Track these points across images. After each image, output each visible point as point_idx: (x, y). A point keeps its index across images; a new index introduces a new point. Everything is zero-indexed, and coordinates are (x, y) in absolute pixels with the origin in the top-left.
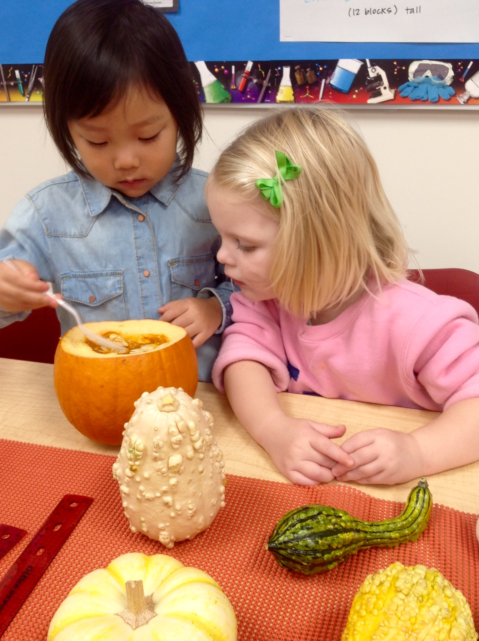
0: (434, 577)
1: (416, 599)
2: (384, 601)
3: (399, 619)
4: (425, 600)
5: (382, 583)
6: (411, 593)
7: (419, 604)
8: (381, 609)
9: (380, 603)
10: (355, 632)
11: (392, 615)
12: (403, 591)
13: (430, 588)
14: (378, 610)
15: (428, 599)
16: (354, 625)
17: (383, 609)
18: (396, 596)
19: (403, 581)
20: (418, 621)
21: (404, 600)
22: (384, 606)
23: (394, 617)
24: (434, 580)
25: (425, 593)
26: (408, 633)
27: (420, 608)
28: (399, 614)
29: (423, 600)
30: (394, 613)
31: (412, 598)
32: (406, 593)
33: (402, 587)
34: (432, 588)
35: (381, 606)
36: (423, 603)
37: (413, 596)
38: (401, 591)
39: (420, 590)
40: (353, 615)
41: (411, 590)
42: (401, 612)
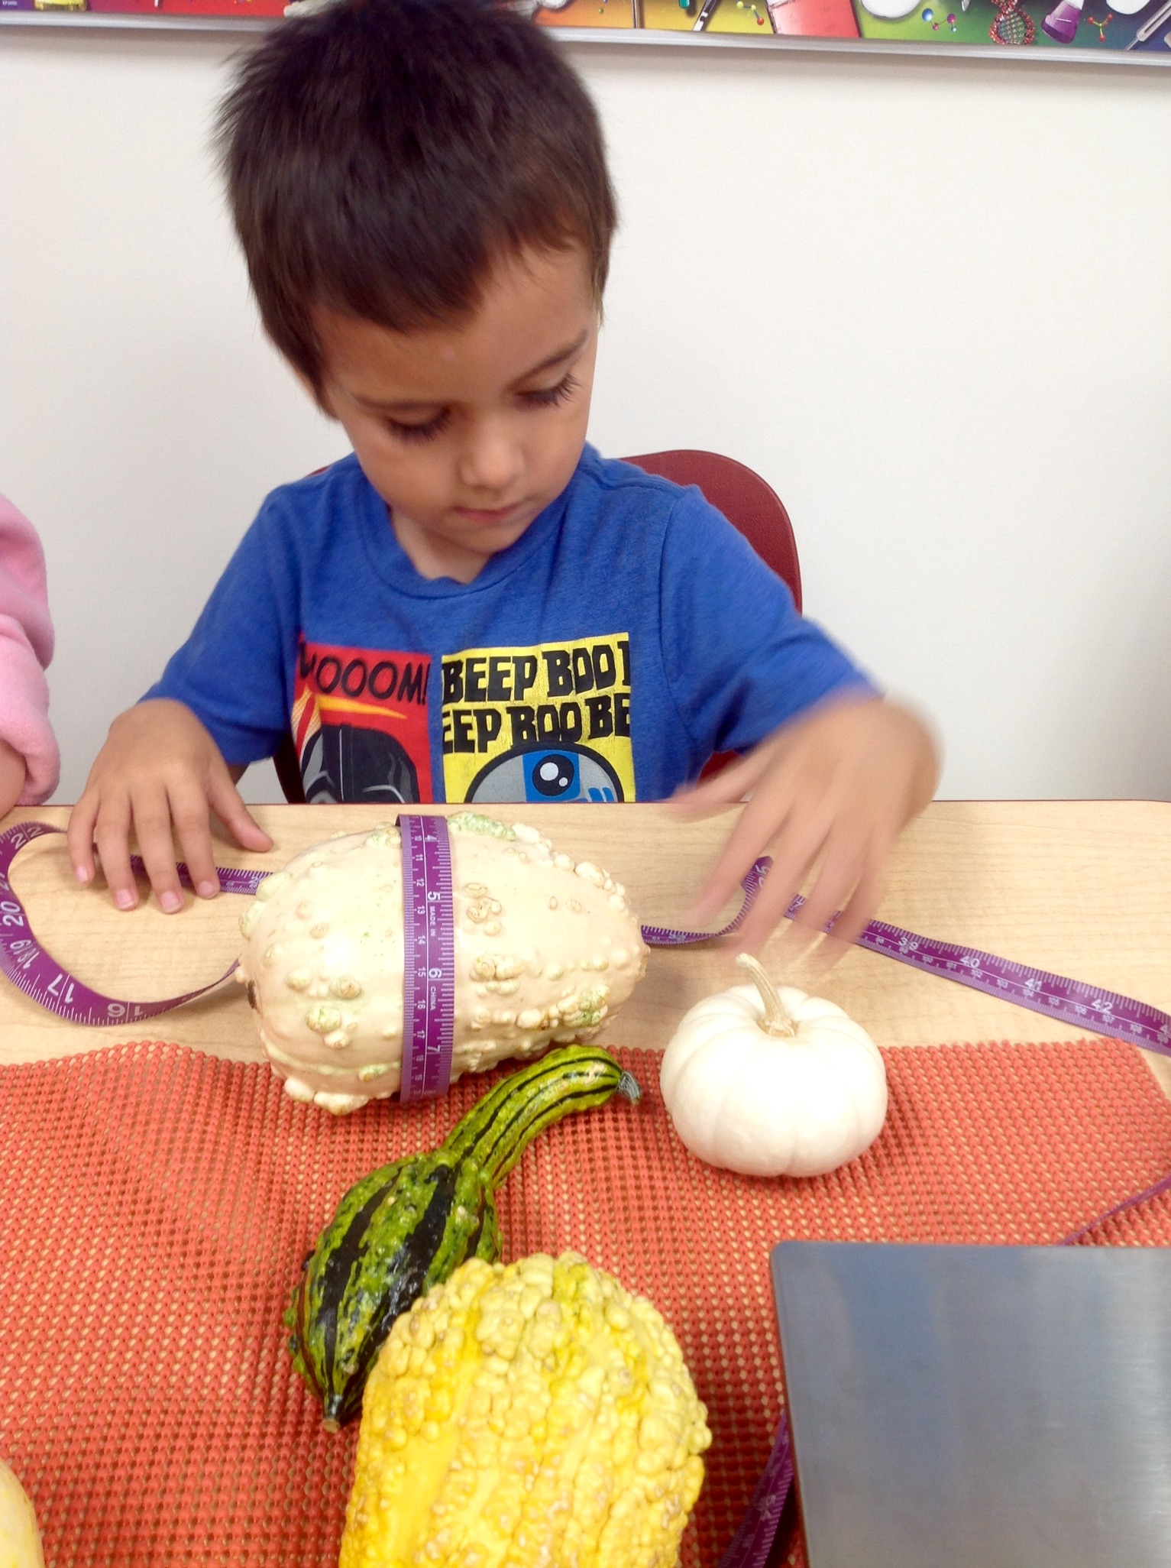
0: (577, 1284)
1: (538, 1365)
2: (453, 1392)
3: (502, 1435)
4: (563, 1361)
5: (442, 1341)
6: (524, 1350)
7: (548, 1378)
8: (449, 1417)
9: (443, 1399)
10: (384, 1504)
11: (479, 1429)
12: (501, 1351)
13: (571, 1320)
14: (439, 1422)
15: (571, 1356)
16: (377, 1477)
17: (453, 1418)
18: (483, 1368)
19: (497, 1321)
20: (555, 1431)
21: (506, 1375)
22: (453, 1406)
23: (488, 1434)
24: (577, 1290)
25: (560, 1339)
26: (531, 1473)
27: (552, 1388)
28: (499, 1423)
29: (557, 1364)
30: (484, 1421)
31: (529, 1366)
32: (508, 1352)
33: (497, 1338)
34: (574, 1319)
35: (446, 1409)
36: (559, 1372)
37: (529, 1357)
38: (493, 1353)
39: (547, 1335)
40: (370, 1446)
41: (521, 1339)
42: (504, 1415)
